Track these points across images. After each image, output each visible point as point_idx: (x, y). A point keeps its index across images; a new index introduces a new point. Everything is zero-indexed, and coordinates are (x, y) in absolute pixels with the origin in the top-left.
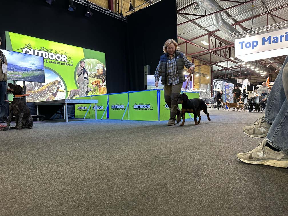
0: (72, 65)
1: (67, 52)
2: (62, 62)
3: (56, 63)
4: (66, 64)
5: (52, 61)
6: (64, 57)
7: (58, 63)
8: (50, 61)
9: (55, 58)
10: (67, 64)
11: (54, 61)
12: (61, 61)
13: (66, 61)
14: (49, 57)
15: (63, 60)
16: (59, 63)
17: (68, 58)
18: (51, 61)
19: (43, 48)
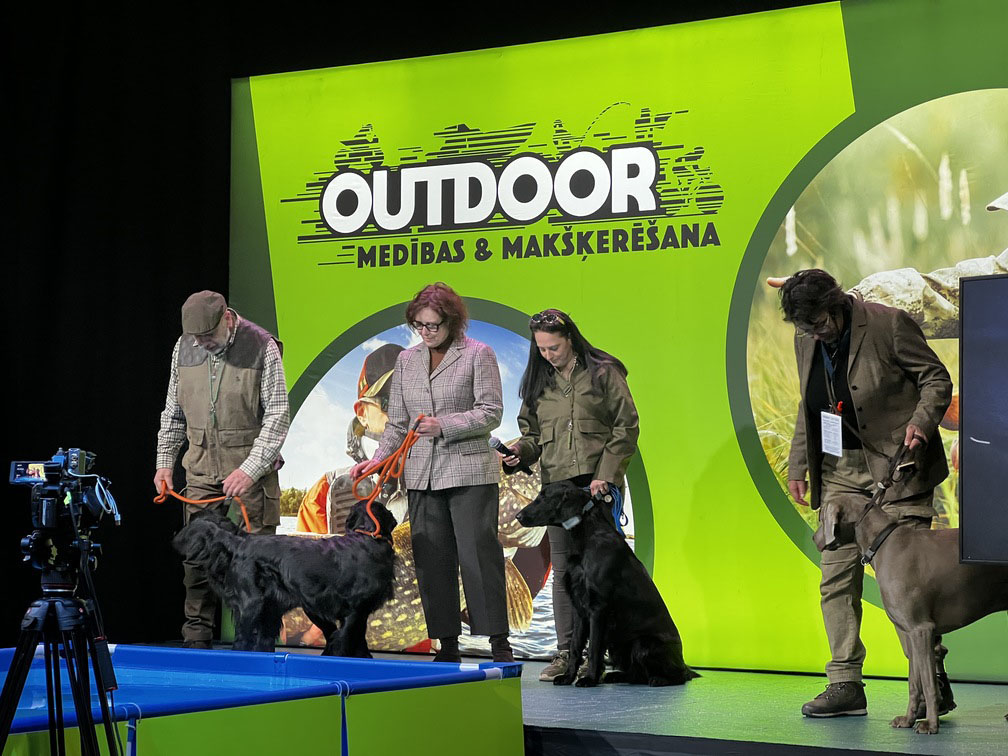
0: (711, 228)
1: (662, 111)
2: (610, 226)
3: (560, 245)
4: (652, 232)
5: (526, 233)
6: (633, 171)
7: (574, 241)
8: (506, 240)
9: (554, 203)
10: (661, 236)
11: (544, 229)
12: (605, 212)
13: (647, 203)
14: (498, 208)
15: (620, 206)
16: (583, 239)
17: (668, 172)
18: (520, 239)
19: (463, 128)
